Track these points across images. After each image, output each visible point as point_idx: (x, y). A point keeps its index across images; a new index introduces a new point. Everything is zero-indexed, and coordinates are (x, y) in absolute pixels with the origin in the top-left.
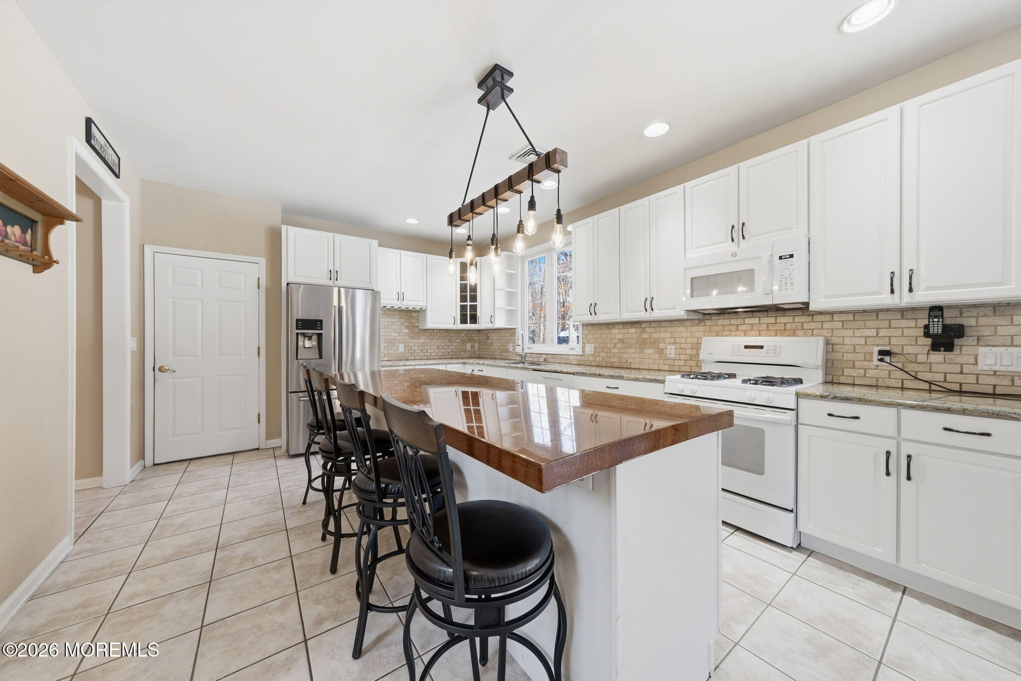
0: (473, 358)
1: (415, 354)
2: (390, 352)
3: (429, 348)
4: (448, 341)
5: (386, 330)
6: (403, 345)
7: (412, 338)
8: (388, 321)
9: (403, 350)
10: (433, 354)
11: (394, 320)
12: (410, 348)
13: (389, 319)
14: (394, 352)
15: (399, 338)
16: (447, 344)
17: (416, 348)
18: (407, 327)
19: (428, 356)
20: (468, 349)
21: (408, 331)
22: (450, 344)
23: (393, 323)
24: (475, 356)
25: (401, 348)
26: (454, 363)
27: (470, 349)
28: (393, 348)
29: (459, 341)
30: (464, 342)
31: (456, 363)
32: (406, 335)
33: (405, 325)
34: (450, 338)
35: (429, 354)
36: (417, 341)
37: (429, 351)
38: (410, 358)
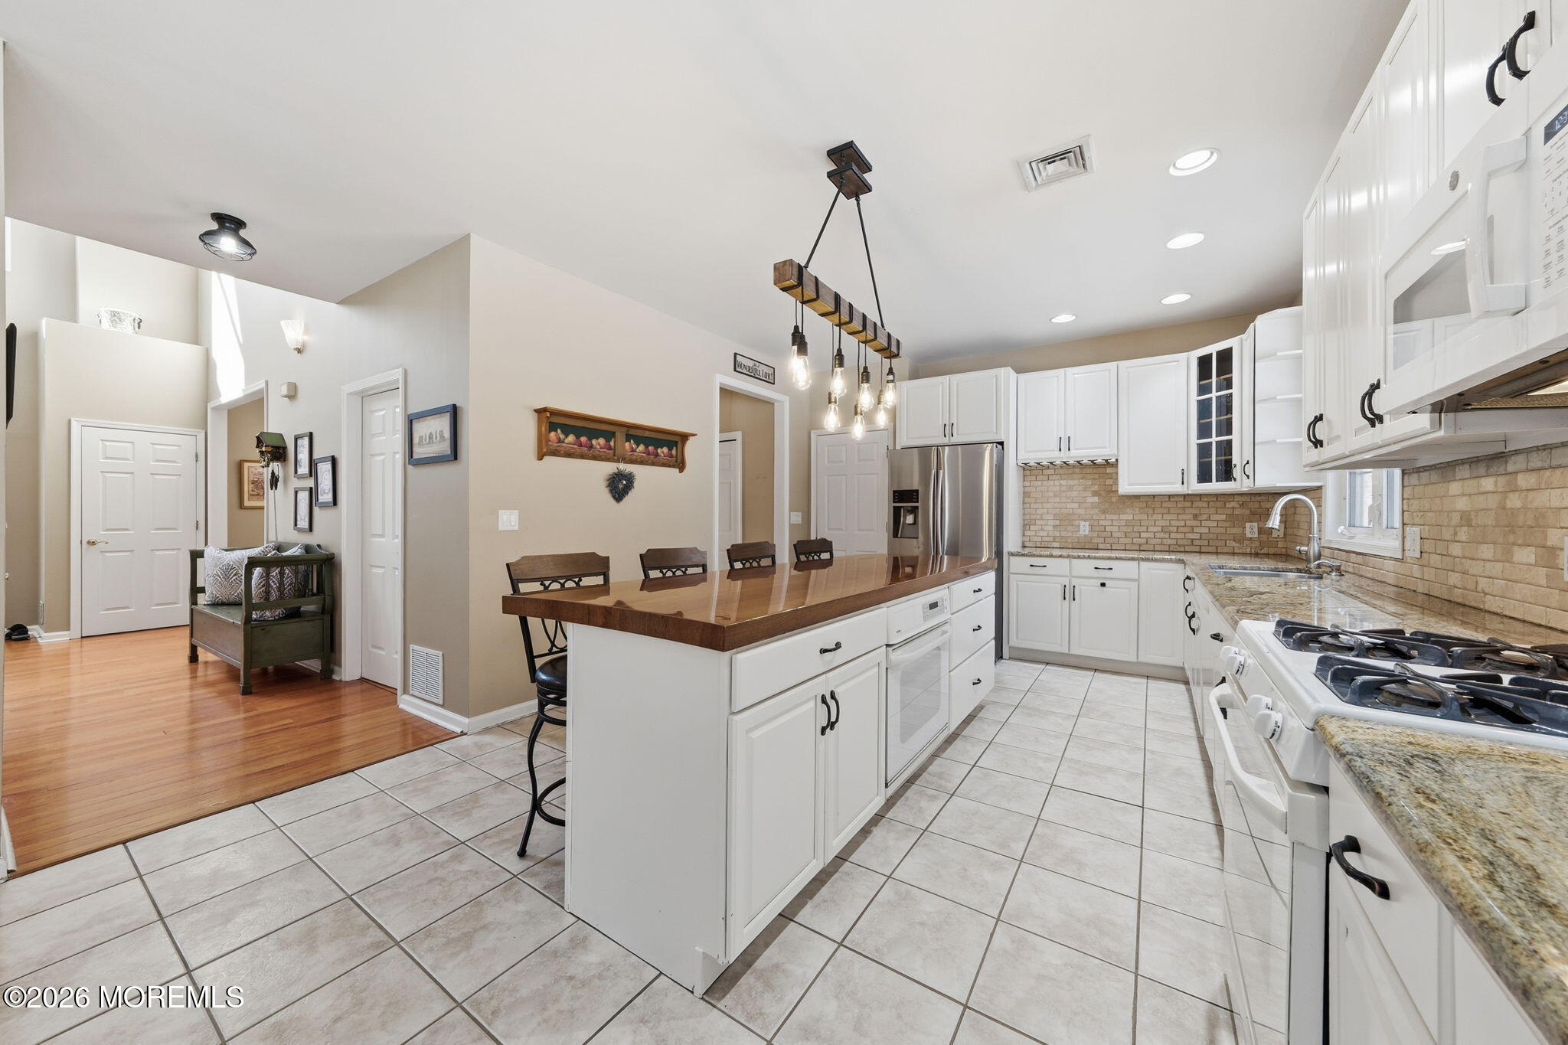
0: (1267, 555)
1: (1110, 540)
2: (1063, 534)
3: (1144, 529)
4: (1191, 516)
5: (1058, 500)
6: (1087, 524)
7: (1104, 512)
8: (1061, 485)
9: (1087, 533)
10: (1154, 541)
11: (1071, 482)
12: (1102, 529)
13: (1062, 482)
14: (1070, 534)
15: (1082, 511)
16: (1189, 523)
17: (1115, 529)
18: (1095, 493)
19: (1140, 545)
20: (1248, 535)
21: (1097, 501)
22: (1197, 523)
23: (1070, 488)
24: (1272, 551)
25: (1084, 529)
26: (1156, 560)
27: (1256, 535)
28: (1069, 528)
29: (1223, 517)
30: (1234, 519)
31: (1171, 561)
32: (1093, 506)
33: (1093, 489)
34: (1196, 511)
35: (1143, 541)
36: (1115, 517)
37: (1143, 535)
38: (1101, 546)
